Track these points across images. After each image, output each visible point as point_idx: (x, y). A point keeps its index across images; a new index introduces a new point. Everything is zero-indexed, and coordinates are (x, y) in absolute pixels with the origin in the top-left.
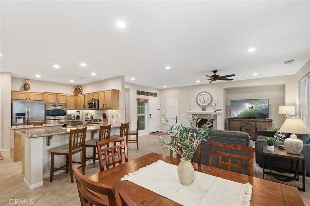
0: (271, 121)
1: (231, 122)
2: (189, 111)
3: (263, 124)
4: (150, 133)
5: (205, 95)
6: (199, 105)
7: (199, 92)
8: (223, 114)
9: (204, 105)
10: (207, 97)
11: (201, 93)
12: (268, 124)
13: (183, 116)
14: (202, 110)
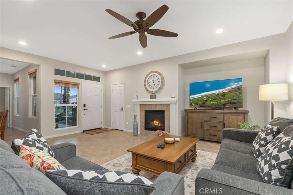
0: (246, 113)
1: (189, 114)
2: (136, 100)
3: (234, 117)
4: (84, 131)
5: (155, 76)
6: (147, 90)
7: (148, 73)
8: (177, 103)
9: (153, 90)
10: (157, 79)
11: (150, 73)
12: (242, 118)
13: (130, 107)
14: (151, 98)
